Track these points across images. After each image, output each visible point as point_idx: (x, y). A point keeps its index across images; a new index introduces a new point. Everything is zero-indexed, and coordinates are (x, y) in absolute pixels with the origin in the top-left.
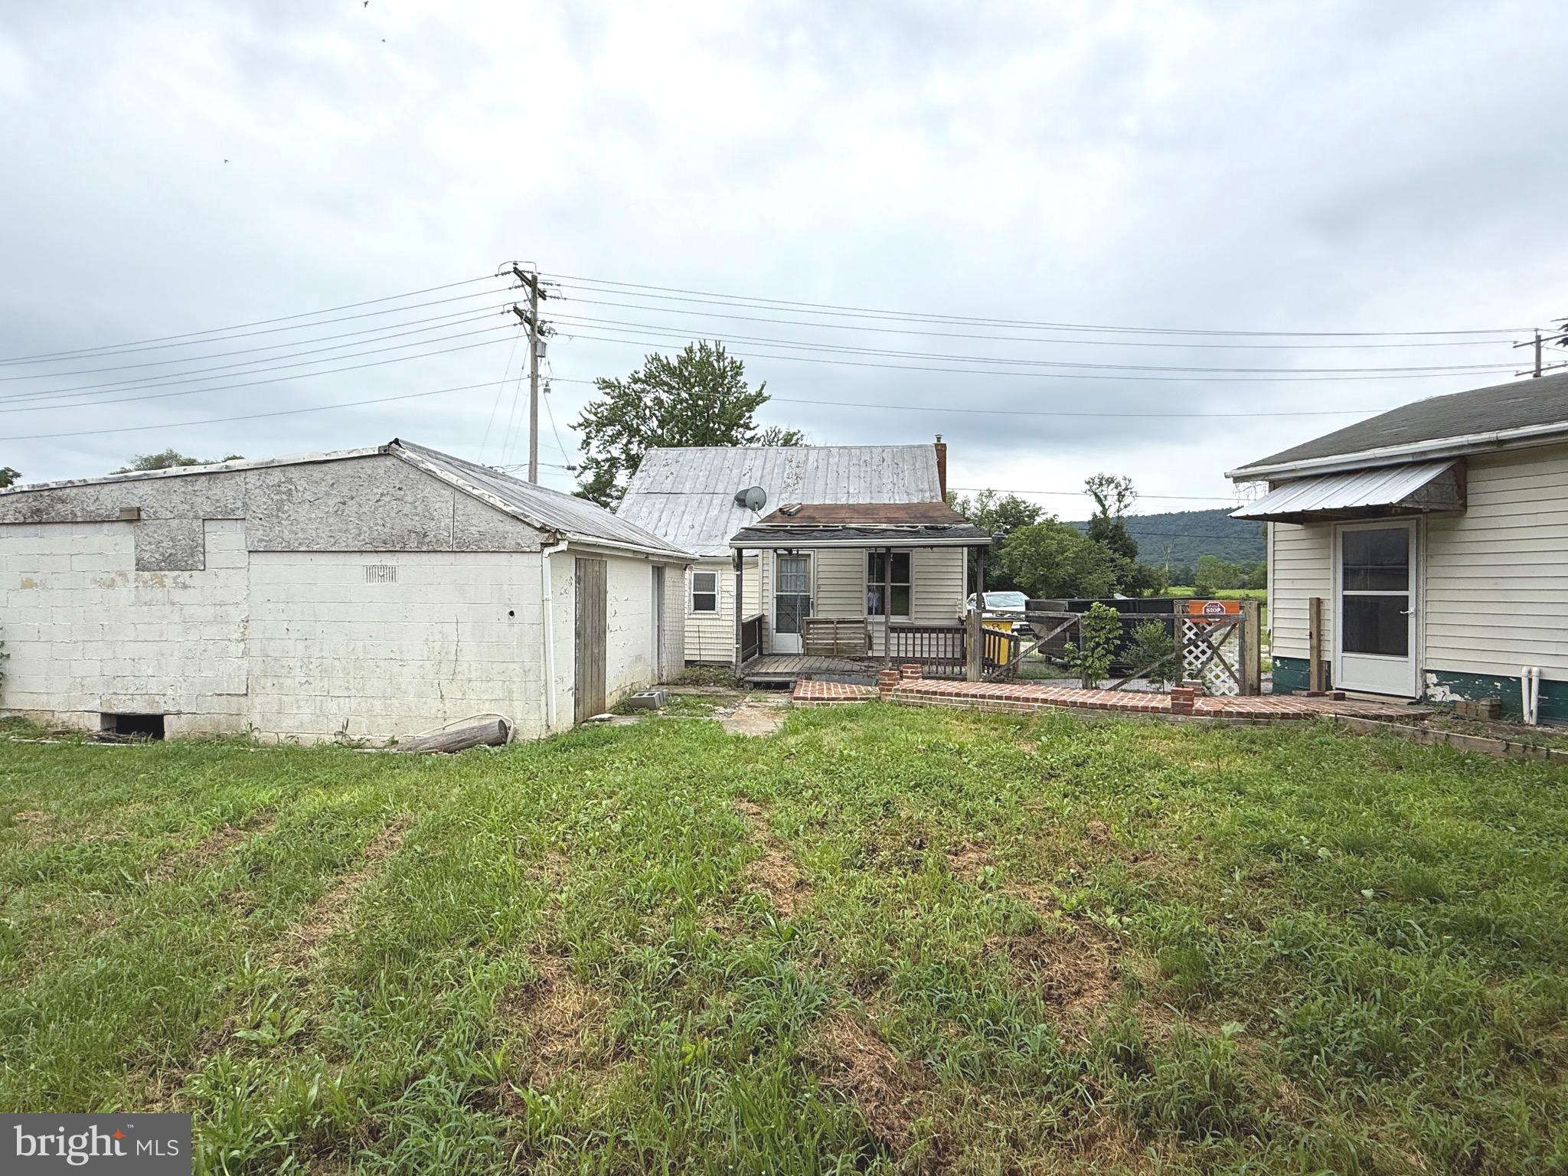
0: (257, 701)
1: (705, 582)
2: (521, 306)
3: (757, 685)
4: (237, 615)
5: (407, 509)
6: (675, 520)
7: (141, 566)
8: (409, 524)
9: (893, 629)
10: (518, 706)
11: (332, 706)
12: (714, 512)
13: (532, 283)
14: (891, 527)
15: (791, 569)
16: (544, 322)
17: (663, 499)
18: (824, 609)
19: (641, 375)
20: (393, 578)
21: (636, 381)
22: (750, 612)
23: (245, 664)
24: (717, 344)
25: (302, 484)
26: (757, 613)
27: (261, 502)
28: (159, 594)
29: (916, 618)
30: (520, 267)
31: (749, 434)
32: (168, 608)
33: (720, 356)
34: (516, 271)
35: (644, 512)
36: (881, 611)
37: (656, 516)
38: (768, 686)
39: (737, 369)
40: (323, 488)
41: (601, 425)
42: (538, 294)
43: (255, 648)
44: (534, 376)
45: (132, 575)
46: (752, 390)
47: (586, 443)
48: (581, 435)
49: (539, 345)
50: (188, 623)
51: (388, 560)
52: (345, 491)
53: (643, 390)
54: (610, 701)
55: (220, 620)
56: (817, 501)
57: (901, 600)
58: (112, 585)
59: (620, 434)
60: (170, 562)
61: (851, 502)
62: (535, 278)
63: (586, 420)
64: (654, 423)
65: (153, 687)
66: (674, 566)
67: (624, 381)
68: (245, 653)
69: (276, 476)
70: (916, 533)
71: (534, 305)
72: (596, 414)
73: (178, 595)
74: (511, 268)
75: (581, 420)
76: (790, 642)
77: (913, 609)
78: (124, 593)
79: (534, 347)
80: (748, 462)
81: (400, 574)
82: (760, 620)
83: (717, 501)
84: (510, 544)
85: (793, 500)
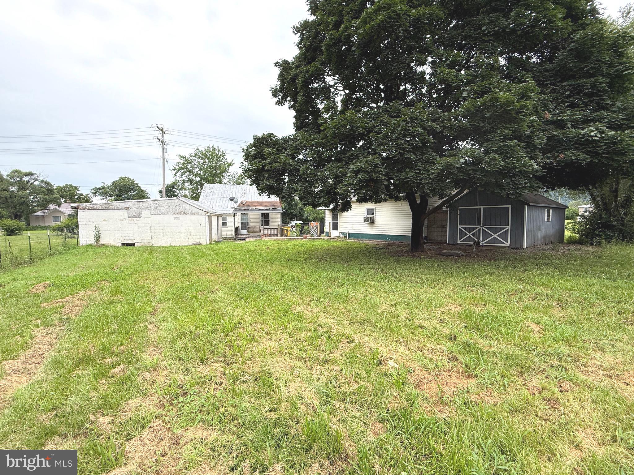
0: (154, 240)
1: (224, 219)
2: (159, 138)
3: (239, 239)
4: (149, 226)
5: (181, 208)
6: (214, 204)
7: (129, 217)
8: (182, 210)
9: (265, 228)
10: (202, 239)
11: (168, 241)
12: (224, 202)
13: (162, 130)
14: (265, 208)
15: (244, 217)
16: (166, 142)
17: (210, 198)
18: (251, 225)
19: (193, 155)
20: (179, 219)
21: (191, 156)
22: (236, 226)
23: (151, 234)
24: (218, 147)
25: (161, 203)
26: (237, 226)
27: (153, 206)
28: (133, 222)
29: (270, 227)
30: (159, 126)
31: (228, 174)
32: (135, 224)
33: (219, 151)
34: (157, 127)
35: (206, 202)
36: (262, 225)
37: (209, 203)
38: (241, 239)
39: (224, 154)
40: (165, 204)
41: (180, 169)
42: (164, 133)
43: (153, 231)
44: (164, 159)
45: (127, 218)
46: (229, 161)
47: (175, 175)
48: (174, 172)
49: (165, 150)
50: (139, 227)
51: (178, 216)
52: (170, 205)
53: (194, 160)
54: (213, 241)
55: (146, 226)
56: (250, 200)
57: (267, 223)
58: (123, 220)
59: (186, 172)
60: (135, 216)
61: (258, 200)
62: (163, 129)
63: (175, 168)
64: (197, 169)
65: (132, 238)
66: (220, 216)
67: (188, 156)
68: (151, 232)
69: (156, 202)
70: (269, 210)
71: (163, 136)
72: (178, 166)
73: (137, 222)
74: (156, 126)
75: (174, 168)
76: (245, 232)
77: (270, 225)
78: (125, 222)
79: (163, 149)
80: (232, 189)
81: (180, 218)
82: (238, 227)
83: (225, 199)
84: (200, 214)
85: (244, 199)
